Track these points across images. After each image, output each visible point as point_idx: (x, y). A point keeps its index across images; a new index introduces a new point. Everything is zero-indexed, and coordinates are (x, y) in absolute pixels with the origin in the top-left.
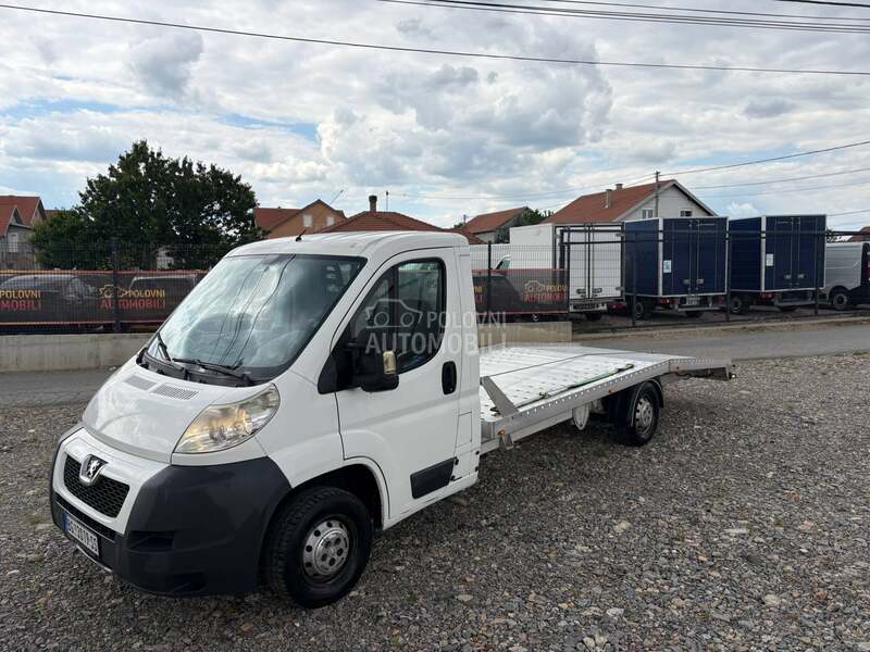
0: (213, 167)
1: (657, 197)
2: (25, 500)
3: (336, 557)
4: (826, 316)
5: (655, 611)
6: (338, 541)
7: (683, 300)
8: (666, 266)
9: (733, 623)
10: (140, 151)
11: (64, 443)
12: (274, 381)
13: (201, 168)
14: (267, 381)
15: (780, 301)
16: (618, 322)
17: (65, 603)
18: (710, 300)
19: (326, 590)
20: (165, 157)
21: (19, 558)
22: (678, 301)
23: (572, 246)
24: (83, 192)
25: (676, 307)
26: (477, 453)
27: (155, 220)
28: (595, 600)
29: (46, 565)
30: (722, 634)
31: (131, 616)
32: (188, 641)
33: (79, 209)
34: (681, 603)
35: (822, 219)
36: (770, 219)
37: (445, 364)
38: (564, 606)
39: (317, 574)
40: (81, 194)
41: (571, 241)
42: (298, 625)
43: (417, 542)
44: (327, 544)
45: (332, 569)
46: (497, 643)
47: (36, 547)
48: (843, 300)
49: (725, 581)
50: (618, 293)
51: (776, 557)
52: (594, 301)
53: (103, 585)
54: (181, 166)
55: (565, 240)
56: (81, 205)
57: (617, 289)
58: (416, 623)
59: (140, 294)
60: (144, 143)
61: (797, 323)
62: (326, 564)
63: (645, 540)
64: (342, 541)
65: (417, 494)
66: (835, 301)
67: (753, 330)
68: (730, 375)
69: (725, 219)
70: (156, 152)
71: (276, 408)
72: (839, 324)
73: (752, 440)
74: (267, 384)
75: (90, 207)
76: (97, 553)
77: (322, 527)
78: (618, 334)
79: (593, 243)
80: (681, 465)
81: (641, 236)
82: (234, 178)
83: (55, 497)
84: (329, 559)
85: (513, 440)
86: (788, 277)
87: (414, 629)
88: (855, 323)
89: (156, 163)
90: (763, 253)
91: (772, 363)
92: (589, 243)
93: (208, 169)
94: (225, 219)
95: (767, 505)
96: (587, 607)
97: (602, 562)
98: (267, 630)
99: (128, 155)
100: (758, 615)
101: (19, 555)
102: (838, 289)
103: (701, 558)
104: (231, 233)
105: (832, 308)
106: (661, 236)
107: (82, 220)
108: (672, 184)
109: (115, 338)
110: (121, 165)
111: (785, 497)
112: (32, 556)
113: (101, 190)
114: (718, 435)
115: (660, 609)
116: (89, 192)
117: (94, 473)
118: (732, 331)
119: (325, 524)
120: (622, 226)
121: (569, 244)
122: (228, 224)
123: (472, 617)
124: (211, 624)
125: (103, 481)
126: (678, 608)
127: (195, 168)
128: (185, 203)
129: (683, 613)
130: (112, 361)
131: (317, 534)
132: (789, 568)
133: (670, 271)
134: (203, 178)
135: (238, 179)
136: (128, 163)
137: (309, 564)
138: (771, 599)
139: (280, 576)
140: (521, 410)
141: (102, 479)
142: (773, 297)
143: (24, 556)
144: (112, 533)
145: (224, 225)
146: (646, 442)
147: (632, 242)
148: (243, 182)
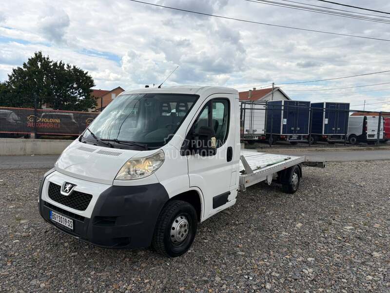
0: (74, 67)
1: (273, 94)
2: (10, 210)
3: (184, 233)
4: (348, 146)
5: (328, 259)
6: (185, 225)
7: (291, 137)
8: (284, 121)
9: (363, 263)
10: (39, 57)
11: (47, 178)
12: (161, 148)
13: (69, 67)
14: (158, 148)
15: (330, 139)
16: (263, 145)
17: (48, 255)
18: (302, 137)
19: (179, 248)
20: (50, 60)
21: (17, 235)
22: (288, 137)
23: (246, 110)
24: (10, 74)
25: (288, 139)
26: (237, 190)
27: (46, 90)
28: (301, 255)
29: (32, 238)
30: (361, 268)
31: (85, 260)
32: (118, 271)
33: (8, 82)
34: (338, 256)
35: (348, 105)
36: (327, 104)
37: (228, 148)
38: (287, 257)
39: (175, 241)
40: (9, 76)
41: (246, 107)
42: (168, 264)
43: (210, 230)
44: (181, 227)
45: (182, 239)
46: (264, 272)
47: (24, 230)
48: (354, 140)
49: (353, 247)
50: (263, 133)
51: (370, 238)
52: (253, 136)
53: (64, 247)
54: (58, 64)
55: (243, 107)
56: (8, 81)
57: (263, 130)
58: (224, 264)
59: (47, 121)
60: (40, 53)
61: (337, 148)
62: (180, 236)
63: (311, 230)
64: (187, 226)
65: (215, 207)
66: (351, 140)
67: (319, 150)
68: (325, 165)
69: (309, 102)
70: (46, 57)
71: (163, 161)
72: (354, 150)
73: (339, 192)
74: (158, 150)
75: (13, 82)
76: (72, 228)
77: (179, 219)
78: (264, 150)
79: (254, 109)
80: (313, 201)
81: (275, 107)
82: (85, 72)
83: (43, 203)
84: (181, 234)
85: (246, 187)
86: (334, 129)
87: (224, 266)
88: (361, 149)
89: (46, 63)
90: (324, 118)
91: (333, 163)
92: (252, 109)
93: (72, 68)
94: (79, 92)
95: (357, 218)
96: (298, 257)
97: (296, 239)
98: (154, 266)
99: (32, 58)
100: (372, 260)
101: (17, 234)
102: (353, 135)
103: (339, 238)
104: (81, 98)
105: (350, 143)
106: (283, 108)
107: (9, 88)
108: (277, 89)
109: (34, 141)
110: (28, 63)
111: (363, 214)
112: (24, 234)
113: (19, 74)
114: (324, 191)
115: (330, 259)
116: (13, 75)
117: (70, 190)
118: (312, 151)
119: (180, 217)
120: (266, 103)
121: (245, 109)
122: (80, 94)
123: (248, 261)
124: (126, 263)
125: (76, 194)
126: (338, 258)
127: (65, 67)
128: (60, 83)
129: (340, 260)
130: (32, 152)
131: (177, 222)
132: (377, 242)
133: (285, 123)
134: (70, 71)
135: (86, 73)
136: (33, 62)
137: (173, 236)
138: (375, 254)
139: (162, 241)
140: (254, 172)
141: (75, 192)
142: (327, 137)
143: (19, 234)
144: (82, 218)
145: (78, 94)
146: (295, 191)
147: (271, 109)
148: (88, 75)
